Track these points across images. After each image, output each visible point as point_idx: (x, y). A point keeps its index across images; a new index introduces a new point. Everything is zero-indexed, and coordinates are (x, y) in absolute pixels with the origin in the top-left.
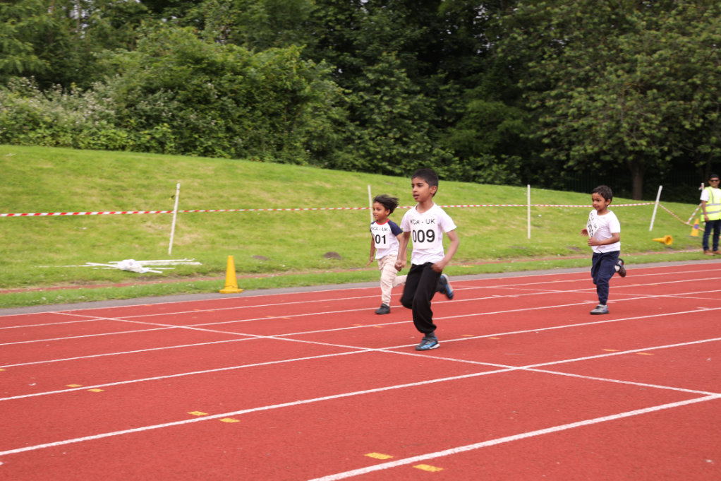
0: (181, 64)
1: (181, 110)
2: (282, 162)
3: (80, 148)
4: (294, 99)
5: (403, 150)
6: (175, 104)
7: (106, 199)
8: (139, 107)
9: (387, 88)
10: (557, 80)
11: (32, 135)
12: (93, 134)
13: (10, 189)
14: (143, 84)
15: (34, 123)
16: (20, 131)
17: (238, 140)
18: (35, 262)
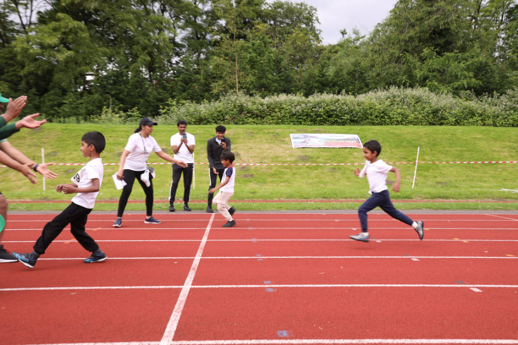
3: (497, 126)
7: (512, 154)
11: (471, 120)
12: (504, 119)
13: (459, 149)
15: (472, 114)
16: (465, 118)
18: (473, 187)
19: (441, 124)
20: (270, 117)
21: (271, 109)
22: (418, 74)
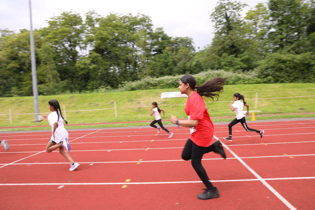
1: (275, 72)
3: (249, 84)
4: (309, 66)
6: (273, 71)
8: (264, 73)
11: (239, 82)
12: (253, 80)
14: (265, 68)
15: (240, 79)
16: (237, 81)
17: (291, 78)
19: (227, 84)
20: (159, 86)
21: (159, 82)
22: (223, 63)
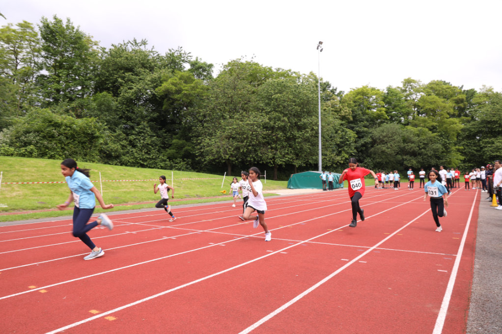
0: (43, 122)
1: (42, 140)
2: (86, 161)
4: (92, 138)
5: (148, 156)
6: (39, 138)
8: (21, 138)
9: (143, 134)
10: (203, 134)
14: (24, 130)
17: (66, 152)
